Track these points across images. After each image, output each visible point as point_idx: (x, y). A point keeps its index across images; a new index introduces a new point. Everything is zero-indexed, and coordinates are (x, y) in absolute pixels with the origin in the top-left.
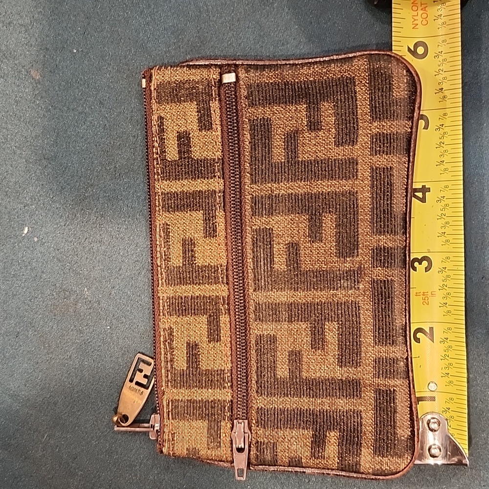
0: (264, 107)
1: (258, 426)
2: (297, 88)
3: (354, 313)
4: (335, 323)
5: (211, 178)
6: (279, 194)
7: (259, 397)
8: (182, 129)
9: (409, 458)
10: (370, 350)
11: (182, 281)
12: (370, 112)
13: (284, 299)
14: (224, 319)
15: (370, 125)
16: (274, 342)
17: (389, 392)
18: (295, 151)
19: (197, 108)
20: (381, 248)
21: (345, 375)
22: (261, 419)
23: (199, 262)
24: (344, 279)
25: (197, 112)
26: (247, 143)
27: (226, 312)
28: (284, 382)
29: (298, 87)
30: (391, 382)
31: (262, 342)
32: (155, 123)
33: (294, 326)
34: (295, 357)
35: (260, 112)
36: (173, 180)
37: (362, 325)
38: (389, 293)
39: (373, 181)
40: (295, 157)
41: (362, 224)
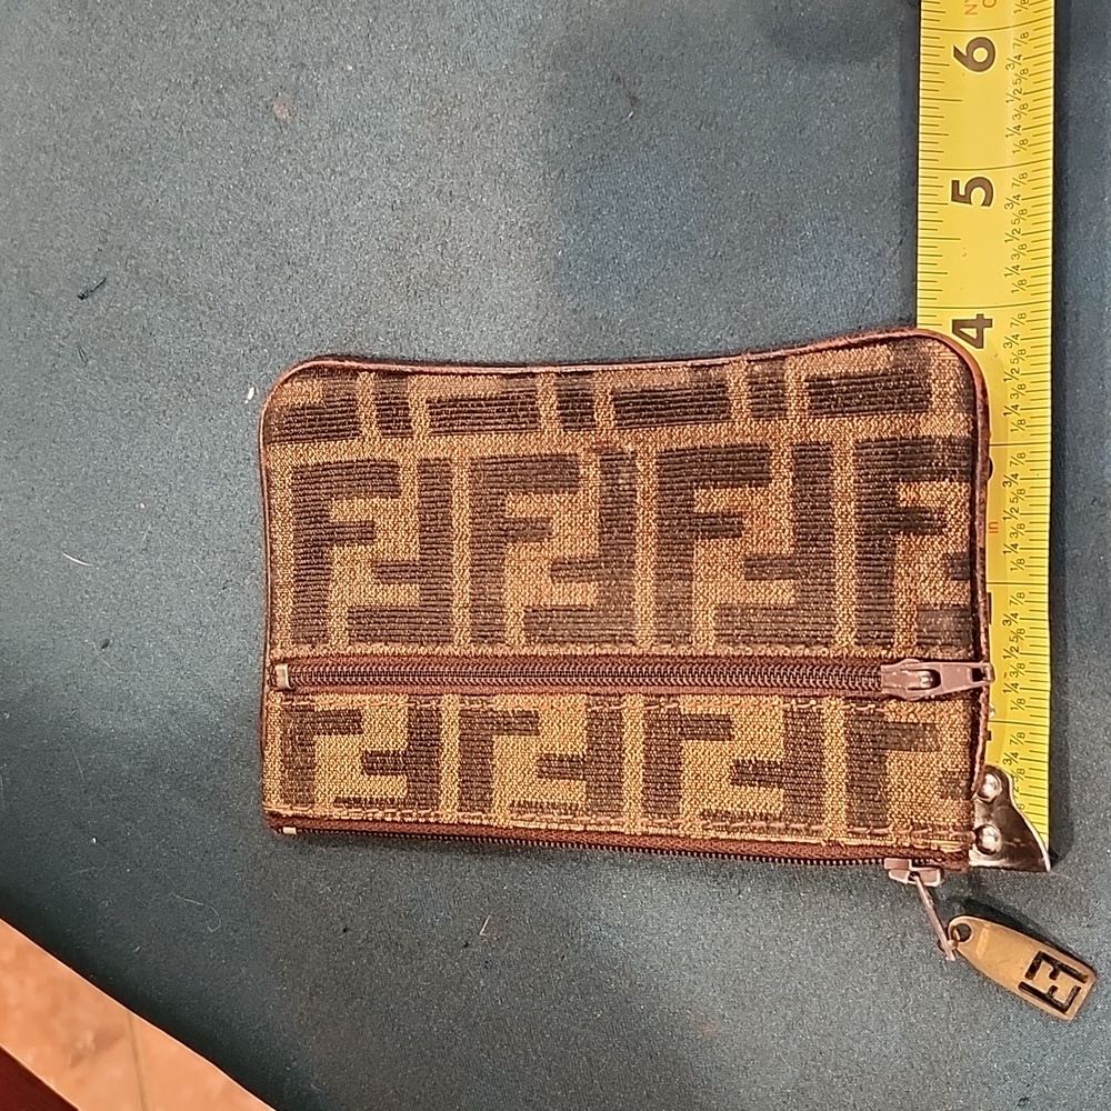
0: (330, 618)
1: (892, 644)
2: (305, 561)
3: (677, 459)
4: (696, 494)
5: (440, 716)
6: (470, 594)
7: (836, 642)
8: (358, 765)
9: (930, 344)
10: (741, 428)
11: (615, 785)
12: (347, 440)
13: (649, 588)
14: (689, 705)
15: (367, 440)
16: (729, 609)
17: (812, 391)
18: (403, 566)
19: (324, 734)
20: (562, 415)
21: (785, 472)
22: (878, 637)
23: (581, 748)
24: (617, 478)
25: (330, 734)
26: (387, 648)
27: (674, 701)
28: (803, 591)
29: (303, 559)
30: (791, 384)
31: (730, 632)
32: (345, 813)
33: (700, 569)
34: (756, 568)
35: (337, 624)
36: (438, 788)
37: (698, 444)
38: (634, 398)
39: (453, 431)
40: (414, 565)
41: (524, 448)
